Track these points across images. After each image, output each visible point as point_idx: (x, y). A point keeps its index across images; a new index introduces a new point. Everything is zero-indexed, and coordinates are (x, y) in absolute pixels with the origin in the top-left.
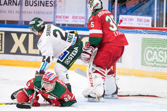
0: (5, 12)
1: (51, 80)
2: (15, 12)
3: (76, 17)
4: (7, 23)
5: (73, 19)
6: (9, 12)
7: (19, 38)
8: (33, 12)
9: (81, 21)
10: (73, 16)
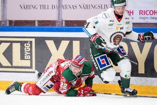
0: (34, 7)
1: (81, 64)
2: (50, 7)
3: (145, 13)
4: (39, 25)
5: (141, 16)
6: (42, 7)
7: (57, 48)
8: (78, 6)
9: (153, 18)
10: (140, 11)
